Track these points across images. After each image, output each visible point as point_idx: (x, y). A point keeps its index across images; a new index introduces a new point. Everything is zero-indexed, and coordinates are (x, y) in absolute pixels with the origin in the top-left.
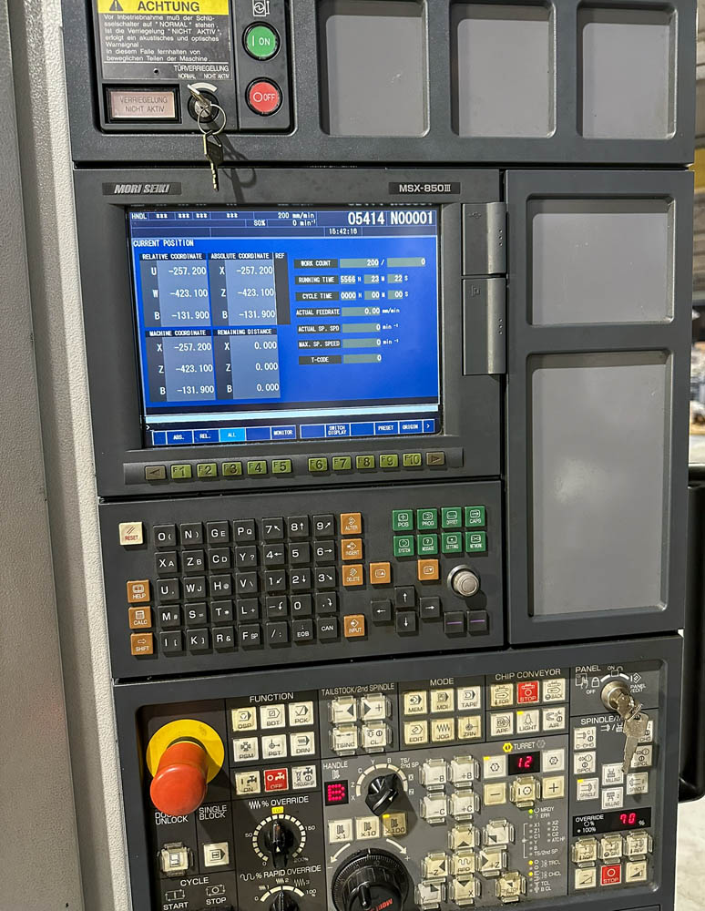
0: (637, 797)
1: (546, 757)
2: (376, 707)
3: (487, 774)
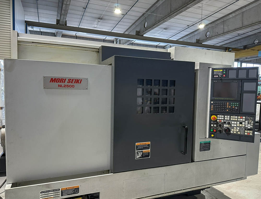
0: (251, 128)
1: (243, 123)
2: (229, 117)
3: (238, 123)
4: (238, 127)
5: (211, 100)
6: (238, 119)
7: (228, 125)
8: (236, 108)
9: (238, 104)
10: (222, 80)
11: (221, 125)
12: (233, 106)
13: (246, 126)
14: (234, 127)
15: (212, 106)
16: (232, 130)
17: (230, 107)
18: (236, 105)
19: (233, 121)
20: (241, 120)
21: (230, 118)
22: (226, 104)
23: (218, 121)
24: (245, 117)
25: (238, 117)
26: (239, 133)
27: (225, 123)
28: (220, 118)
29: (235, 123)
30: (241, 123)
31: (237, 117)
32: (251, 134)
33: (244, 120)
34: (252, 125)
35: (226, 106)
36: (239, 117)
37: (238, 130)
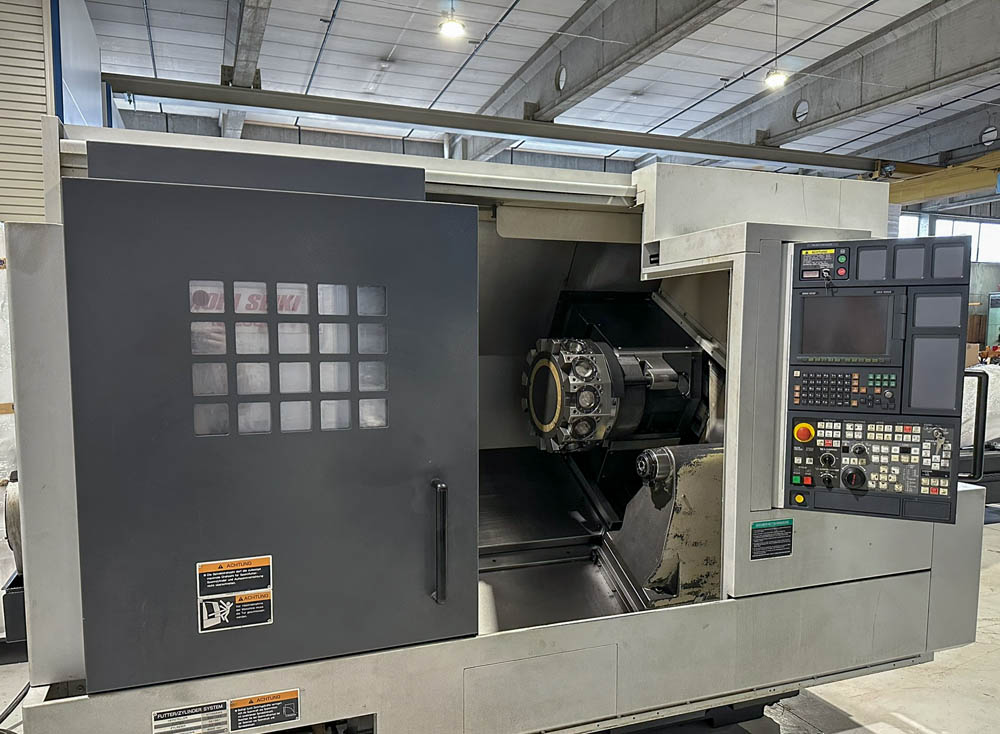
0: (945, 467)
1: (913, 450)
2: (859, 427)
3: (893, 451)
4: (895, 464)
5: (793, 366)
6: (893, 437)
7: (856, 460)
8: (888, 394)
9: (893, 378)
10: (835, 290)
11: (831, 460)
12: (874, 386)
13: (925, 460)
14: (880, 464)
15: (797, 388)
16: (873, 476)
17: (863, 390)
18: (885, 384)
19: (876, 441)
20: (907, 438)
21: (865, 432)
22: (851, 380)
23: (819, 443)
24: (922, 426)
25: (894, 429)
26: (898, 488)
27: (846, 450)
28: (829, 434)
29: (885, 449)
30: (905, 451)
31: (889, 428)
32: (944, 492)
33: (917, 439)
34: (949, 456)
35: (850, 386)
36: (899, 429)
37: (893, 479)
